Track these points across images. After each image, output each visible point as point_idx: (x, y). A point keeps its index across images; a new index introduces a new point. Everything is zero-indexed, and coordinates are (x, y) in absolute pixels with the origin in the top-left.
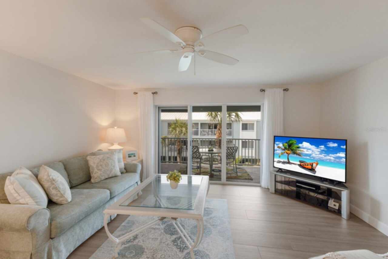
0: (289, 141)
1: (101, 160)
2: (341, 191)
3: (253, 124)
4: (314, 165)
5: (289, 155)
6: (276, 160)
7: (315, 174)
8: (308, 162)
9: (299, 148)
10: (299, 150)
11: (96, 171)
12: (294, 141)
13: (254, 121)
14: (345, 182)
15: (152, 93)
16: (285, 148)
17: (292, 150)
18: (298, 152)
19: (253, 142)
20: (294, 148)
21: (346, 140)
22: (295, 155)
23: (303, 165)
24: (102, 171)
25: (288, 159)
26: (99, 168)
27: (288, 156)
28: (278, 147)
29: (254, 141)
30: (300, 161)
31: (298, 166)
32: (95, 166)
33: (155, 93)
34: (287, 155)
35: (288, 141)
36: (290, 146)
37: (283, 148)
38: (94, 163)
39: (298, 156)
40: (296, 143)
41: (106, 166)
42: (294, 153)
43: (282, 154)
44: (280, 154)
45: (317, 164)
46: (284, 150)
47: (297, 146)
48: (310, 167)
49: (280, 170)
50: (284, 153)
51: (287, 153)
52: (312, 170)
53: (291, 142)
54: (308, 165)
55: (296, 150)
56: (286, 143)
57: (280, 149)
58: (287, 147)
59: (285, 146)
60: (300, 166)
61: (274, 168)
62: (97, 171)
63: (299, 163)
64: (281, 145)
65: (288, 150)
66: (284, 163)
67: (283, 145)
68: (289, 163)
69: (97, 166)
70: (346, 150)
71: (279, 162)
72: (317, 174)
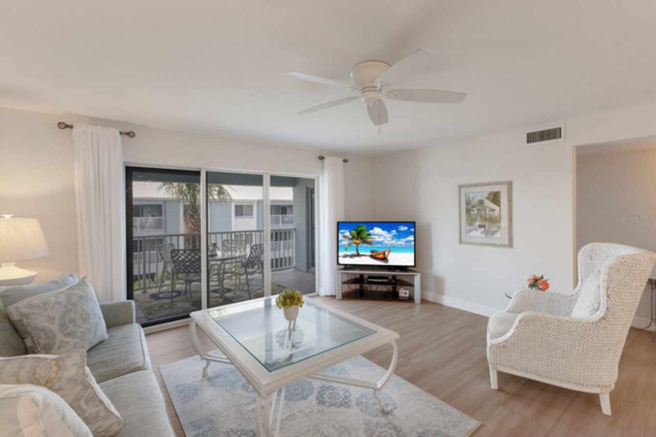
0: (358, 227)
1: (66, 307)
2: (413, 276)
3: (251, 207)
4: (387, 253)
5: (359, 245)
6: (341, 254)
7: (387, 262)
8: (380, 250)
9: (369, 235)
10: (370, 238)
11: (62, 341)
12: (364, 227)
13: (253, 201)
14: (415, 266)
15: (121, 133)
16: (353, 237)
17: (362, 238)
18: (369, 240)
19: (252, 234)
20: (364, 236)
21: (414, 223)
22: (366, 245)
23: (375, 255)
24: (79, 334)
25: (357, 251)
26: (69, 330)
27: (357, 246)
28: (344, 237)
29: (254, 233)
30: (372, 252)
31: (369, 258)
32: (55, 327)
33: (128, 134)
34: (355, 245)
35: (356, 228)
36: (359, 233)
37: (351, 237)
38: (51, 319)
39: (369, 245)
40: (366, 230)
41: (84, 321)
42: (365, 242)
43: (349, 245)
44: (347, 246)
45: (389, 252)
46: (351, 239)
47: (367, 233)
48: (382, 256)
49: (347, 267)
50: (352, 243)
51: (356, 243)
52: (385, 259)
53: (360, 229)
54: (380, 254)
55: (366, 238)
56: (354, 230)
57: (347, 239)
58: (356, 236)
59: (353, 234)
60: (372, 257)
61: (339, 266)
62: (64, 338)
63: (370, 254)
64: (347, 234)
65: (357, 239)
66: (352, 256)
67: (351, 234)
68: (358, 255)
69: (62, 326)
70: (414, 234)
71: (345, 256)
72: (390, 263)
